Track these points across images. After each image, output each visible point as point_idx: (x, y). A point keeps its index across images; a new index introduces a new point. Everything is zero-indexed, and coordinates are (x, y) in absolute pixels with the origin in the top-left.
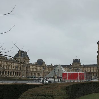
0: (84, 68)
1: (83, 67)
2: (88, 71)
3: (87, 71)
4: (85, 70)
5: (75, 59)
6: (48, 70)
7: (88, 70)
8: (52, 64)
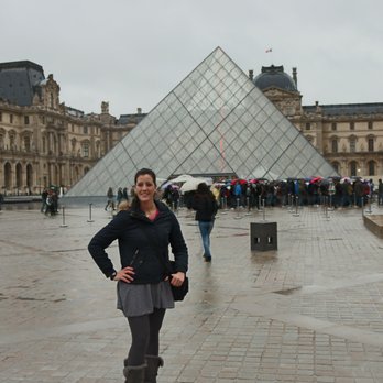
0: (330, 127)
1: (324, 122)
2: (353, 146)
3: (348, 145)
4: (335, 141)
5: (264, 69)
6: (78, 146)
7: (353, 139)
8: (105, 106)
